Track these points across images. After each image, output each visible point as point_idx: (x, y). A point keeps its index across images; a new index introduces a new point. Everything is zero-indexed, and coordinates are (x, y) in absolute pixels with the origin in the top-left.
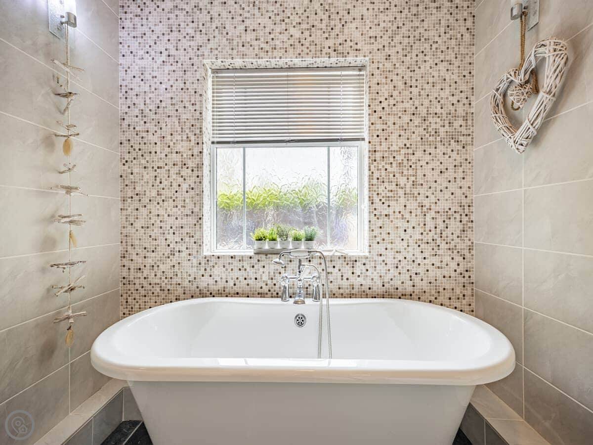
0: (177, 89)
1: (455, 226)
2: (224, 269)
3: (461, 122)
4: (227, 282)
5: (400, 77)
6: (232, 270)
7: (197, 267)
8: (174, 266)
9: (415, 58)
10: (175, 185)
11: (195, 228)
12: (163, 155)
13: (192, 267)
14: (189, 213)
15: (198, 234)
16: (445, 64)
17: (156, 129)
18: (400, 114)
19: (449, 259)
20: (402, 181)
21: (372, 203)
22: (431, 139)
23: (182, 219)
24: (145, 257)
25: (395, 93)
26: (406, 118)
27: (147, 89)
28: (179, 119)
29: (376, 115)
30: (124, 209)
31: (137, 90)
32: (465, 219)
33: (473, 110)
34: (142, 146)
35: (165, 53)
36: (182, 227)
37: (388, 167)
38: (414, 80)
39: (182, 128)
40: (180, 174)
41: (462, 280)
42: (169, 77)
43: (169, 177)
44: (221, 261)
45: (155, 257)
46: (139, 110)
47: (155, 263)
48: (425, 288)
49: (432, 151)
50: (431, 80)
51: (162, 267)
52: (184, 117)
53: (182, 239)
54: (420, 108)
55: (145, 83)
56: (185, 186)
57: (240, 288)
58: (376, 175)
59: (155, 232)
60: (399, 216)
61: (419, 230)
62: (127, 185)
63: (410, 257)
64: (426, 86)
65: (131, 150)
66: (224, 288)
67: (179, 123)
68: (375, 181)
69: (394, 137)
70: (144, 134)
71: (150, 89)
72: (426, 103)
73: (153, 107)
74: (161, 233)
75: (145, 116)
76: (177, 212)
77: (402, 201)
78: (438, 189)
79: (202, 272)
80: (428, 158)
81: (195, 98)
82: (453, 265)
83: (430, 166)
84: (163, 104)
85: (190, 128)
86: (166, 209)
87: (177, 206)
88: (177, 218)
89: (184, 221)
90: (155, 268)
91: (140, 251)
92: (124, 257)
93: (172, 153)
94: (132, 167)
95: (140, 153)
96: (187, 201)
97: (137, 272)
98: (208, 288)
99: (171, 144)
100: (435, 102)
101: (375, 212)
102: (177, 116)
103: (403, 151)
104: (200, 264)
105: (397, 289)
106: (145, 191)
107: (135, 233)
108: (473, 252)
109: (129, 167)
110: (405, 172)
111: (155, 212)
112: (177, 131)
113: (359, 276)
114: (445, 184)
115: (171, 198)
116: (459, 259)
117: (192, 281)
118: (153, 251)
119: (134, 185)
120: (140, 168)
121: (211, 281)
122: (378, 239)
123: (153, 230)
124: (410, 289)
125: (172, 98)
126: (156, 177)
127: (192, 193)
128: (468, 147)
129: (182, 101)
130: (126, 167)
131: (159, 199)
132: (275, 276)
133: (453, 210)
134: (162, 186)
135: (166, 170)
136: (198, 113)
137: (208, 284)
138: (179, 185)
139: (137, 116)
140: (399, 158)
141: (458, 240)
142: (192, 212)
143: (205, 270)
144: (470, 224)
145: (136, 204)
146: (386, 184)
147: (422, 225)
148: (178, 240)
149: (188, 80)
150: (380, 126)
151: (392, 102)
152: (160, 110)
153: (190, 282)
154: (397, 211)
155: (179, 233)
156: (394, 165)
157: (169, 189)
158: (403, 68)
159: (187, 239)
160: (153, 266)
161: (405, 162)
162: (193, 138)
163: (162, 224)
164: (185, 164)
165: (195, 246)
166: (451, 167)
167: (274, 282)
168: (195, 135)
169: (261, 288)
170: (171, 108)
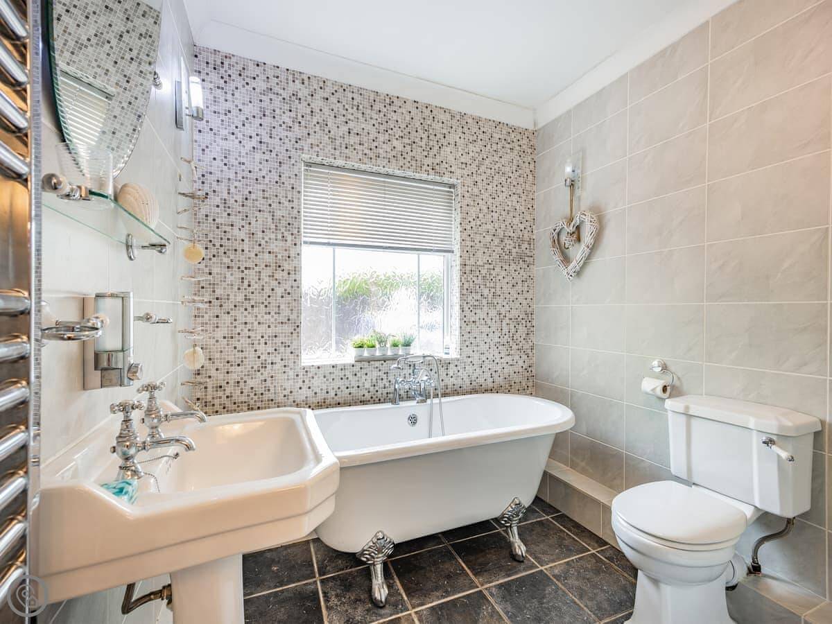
0: (270, 181)
1: (522, 330)
2: (325, 379)
3: (526, 246)
4: (327, 392)
5: (484, 202)
6: (333, 379)
7: (294, 379)
8: (265, 380)
9: (495, 188)
10: (267, 291)
11: (292, 337)
12: (253, 255)
13: (288, 379)
14: (285, 320)
15: (295, 343)
16: (516, 196)
17: (243, 223)
18: (484, 234)
19: (518, 357)
20: (486, 292)
21: (463, 311)
22: (506, 257)
23: (276, 327)
24: (228, 373)
25: (481, 216)
26: (489, 238)
27: (232, 176)
28: (273, 216)
29: (466, 232)
30: (199, 317)
31: (218, 175)
32: (529, 324)
33: (534, 237)
34: (224, 242)
35: (256, 139)
36: (276, 336)
37: (475, 279)
38: (494, 207)
39: (276, 226)
40: (273, 276)
41: (526, 374)
42: (261, 166)
43: (259, 279)
44: (321, 372)
45: (242, 372)
46: (221, 199)
47: (242, 379)
48: (502, 384)
49: (507, 267)
50: (507, 208)
51: (251, 383)
52: (278, 214)
53: (276, 350)
54: (499, 230)
55: (229, 169)
56: (279, 291)
57: (342, 397)
58: (466, 286)
59: (243, 342)
60: (483, 322)
61: (498, 334)
62: (203, 288)
63: (491, 357)
64: (503, 213)
65: (210, 245)
66: (325, 399)
67: (273, 219)
68: (465, 292)
69: (480, 254)
70: (228, 229)
71: (236, 177)
72: (503, 226)
73: (239, 198)
74: (249, 344)
75: (229, 207)
76: (269, 320)
77: (485, 309)
78: (511, 300)
79: (300, 384)
80: (504, 273)
81: (293, 195)
82: (520, 363)
83: (506, 280)
84: (253, 196)
85: (286, 227)
86: (256, 316)
87: (269, 313)
88: (269, 327)
89: (279, 329)
90: (242, 384)
91: (220, 366)
92: (199, 374)
93: (263, 252)
94: (211, 266)
95: (222, 250)
96: (282, 307)
97: (217, 391)
98: (307, 401)
99: (263, 242)
100: (509, 227)
101: (465, 319)
102: (270, 212)
103: (486, 266)
104: (297, 375)
105: (481, 385)
106: (228, 295)
107: (214, 345)
108: (534, 351)
109: (206, 266)
110: (488, 285)
111: (241, 319)
112: (270, 229)
113: (452, 377)
114: (516, 296)
115: (263, 303)
116: (524, 357)
117: (288, 395)
118: (239, 365)
119: (213, 288)
120: (221, 267)
121: (310, 393)
122: (467, 343)
123: (239, 341)
124: (491, 385)
125: (264, 191)
126: (243, 278)
127: (288, 298)
128: (531, 266)
129: (276, 196)
130: (202, 266)
131: (247, 304)
132: (377, 383)
133: (521, 317)
134: (251, 289)
135: (256, 272)
136: (295, 211)
137: (307, 397)
138: (273, 290)
139: (218, 206)
140: (484, 272)
141: (524, 342)
142: (289, 320)
143: (304, 382)
144: (532, 329)
145: (217, 311)
146: (473, 294)
147: (499, 330)
148: (271, 350)
149: (283, 173)
150: (469, 243)
151: (479, 223)
152: (249, 203)
153: (285, 396)
154: (482, 318)
155: (272, 343)
156: (480, 278)
157: (260, 293)
158: (487, 195)
159: (282, 349)
160: (238, 382)
161: (488, 276)
162: (289, 238)
163: (250, 334)
164: (280, 266)
165: (292, 356)
166: (520, 282)
167: (377, 388)
168: (292, 234)
169: (364, 395)
170: (263, 201)
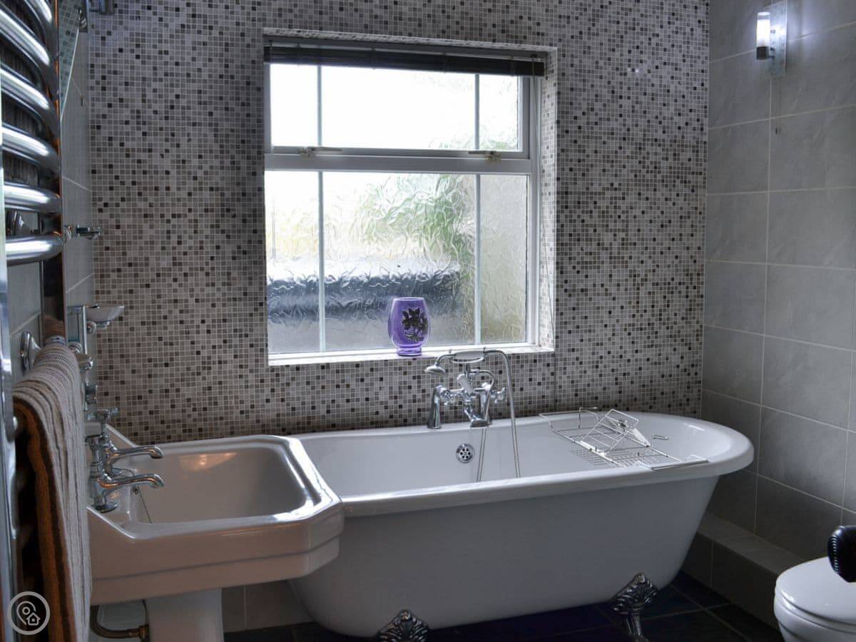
0: (210, 76)
1: (678, 303)
2: (309, 387)
3: (689, 154)
4: (313, 408)
5: (604, 82)
6: (323, 387)
7: (257, 386)
8: (210, 388)
9: (626, 56)
10: (208, 247)
11: (252, 320)
12: (184, 194)
13: (247, 387)
14: (239, 294)
15: (257, 330)
16: (669, 68)
17: (168, 145)
18: (605, 138)
19: (670, 350)
20: (607, 238)
21: (562, 273)
22: (649, 176)
23: (224, 305)
24: (150, 376)
25: (598, 106)
26: (613, 145)
27: (148, 73)
28: (216, 130)
29: (568, 138)
30: (103, 292)
31: (127, 73)
32: (693, 293)
33: (706, 138)
34: (139, 177)
35: (186, 12)
36: (225, 321)
37: (586, 217)
38: (625, 88)
39: (222, 146)
40: (218, 226)
41: (685, 378)
42: (195, 54)
43: (196, 232)
44: (302, 376)
45: (172, 375)
46: (132, 111)
47: (172, 385)
48: (637, 394)
49: (650, 194)
50: (649, 90)
51: (187, 392)
52: (225, 126)
53: (225, 341)
54: (634, 130)
55: (143, 63)
56: (229, 249)
57: (338, 416)
58: (568, 230)
59: (171, 330)
60: (602, 291)
61: (629, 310)
62: (107, 249)
63: (615, 350)
64: (642, 98)
65: (116, 184)
66: (309, 418)
67: (215, 136)
68: (566, 239)
69: (595, 172)
70: (143, 156)
71: (155, 74)
72: (642, 123)
73: (159, 106)
74: (182, 333)
75: (144, 123)
76: (213, 295)
77: (606, 267)
78: (658, 251)
79: (267, 391)
80: (643, 205)
81: (248, 94)
82: (675, 359)
83: (647, 217)
84: (183, 102)
85: (238, 147)
86: (192, 290)
87: (213, 285)
88: (213, 305)
89: (229, 310)
90: (173, 394)
91: (139, 365)
92: (106, 378)
93: (201, 189)
94: (118, 216)
95: (135, 190)
96: (234, 274)
97: (134, 403)
98: (279, 420)
99: (200, 174)
100: (654, 123)
101: (566, 286)
102: (210, 125)
103: (608, 194)
104: (262, 381)
105: (596, 398)
106: (147, 259)
107: (127, 335)
108: (702, 339)
109: (112, 216)
110: (611, 225)
111: (168, 294)
112: (211, 151)
113: (539, 384)
114: (666, 244)
115: (202, 269)
116: (683, 349)
117: (247, 412)
118: (167, 365)
119: (124, 249)
120: (134, 216)
121: (283, 409)
122: (570, 327)
123: (166, 328)
124: (614, 397)
125: (200, 92)
126: (168, 232)
127: (244, 260)
128: (700, 191)
129: (221, 98)
130: (106, 215)
131: (176, 272)
132: (400, 393)
133: (677, 281)
134: (183, 248)
135: (190, 221)
136: (253, 121)
137: (278, 415)
138: (218, 247)
139: (127, 123)
140: (603, 204)
141: (682, 323)
142: (245, 294)
143: (273, 390)
144: (698, 300)
145: (130, 283)
146: (583, 243)
147: (634, 303)
148: (217, 341)
149: (232, 61)
150: (573, 155)
151: (593, 119)
152: (177, 113)
153: (242, 412)
154: (598, 283)
155: (219, 331)
156: (595, 214)
157: (196, 253)
158: (610, 69)
159: (236, 341)
160: (167, 391)
161: (611, 210)
162: (244, 164)
163: (184, 317)
164: (228, 210)
165: (252, 351)
166: (675, 219)
167: (400, 402)
168: (248, 158)
169: (377, 413)
170: (198, 108)
